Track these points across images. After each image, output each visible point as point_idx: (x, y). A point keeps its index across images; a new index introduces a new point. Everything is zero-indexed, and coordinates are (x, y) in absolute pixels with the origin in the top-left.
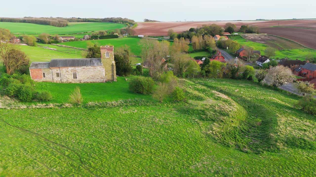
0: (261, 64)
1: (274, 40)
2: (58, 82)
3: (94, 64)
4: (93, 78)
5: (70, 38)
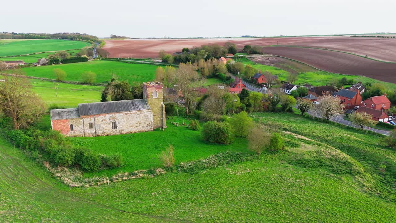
0: (287, 91)
1: (283, 62)
2: (91, 135)
3: (139, 107)
4: (138, 126)
5: (17, 63)
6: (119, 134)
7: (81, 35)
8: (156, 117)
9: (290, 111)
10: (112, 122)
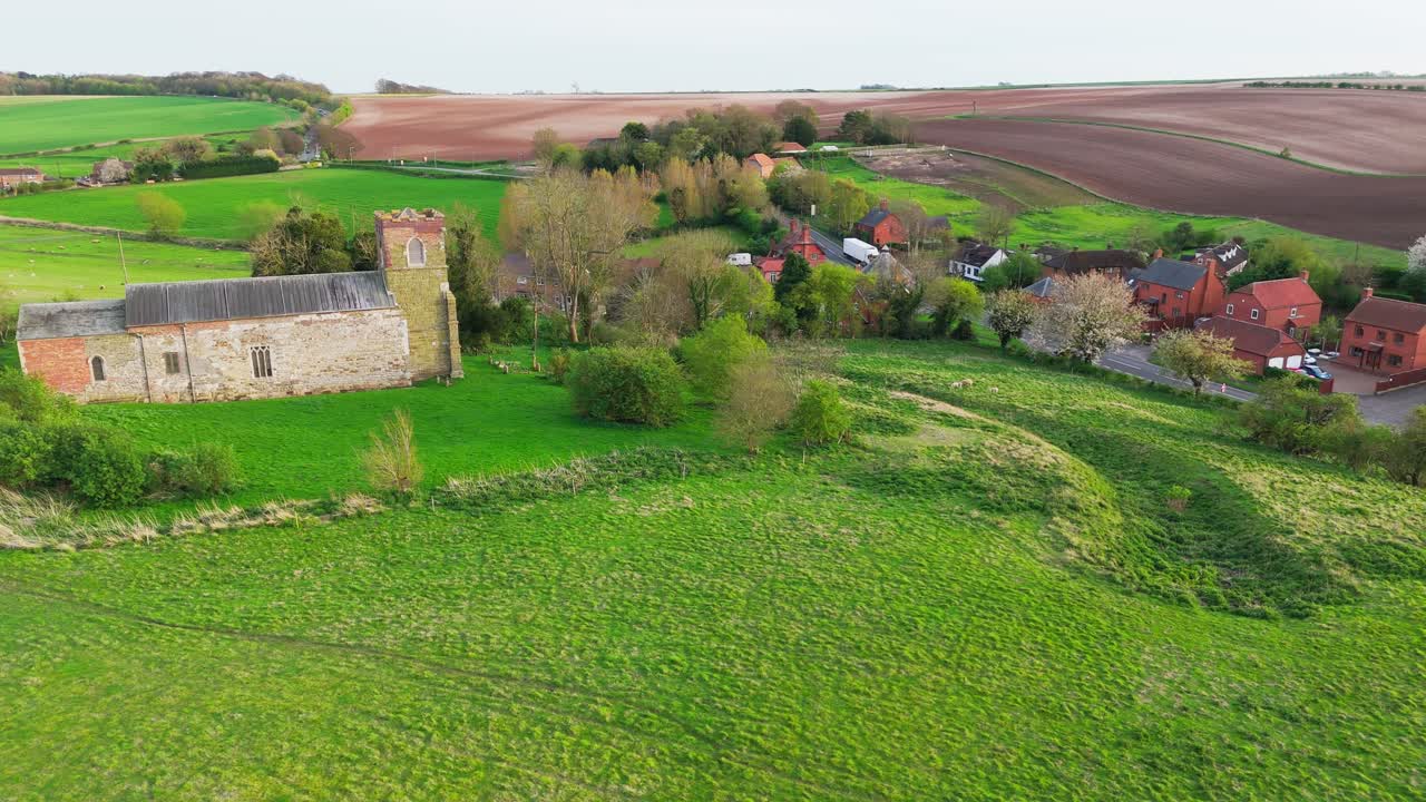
0: (972, 272)
1: (982, 174)
2: (175, 399)
3: (355, 300)
4: (352, 368)
5: (18, 177)
6: (279, 394)
7: (269, 79)
8: (423, 338)
9: (964, 334)
10: (254, 353)
